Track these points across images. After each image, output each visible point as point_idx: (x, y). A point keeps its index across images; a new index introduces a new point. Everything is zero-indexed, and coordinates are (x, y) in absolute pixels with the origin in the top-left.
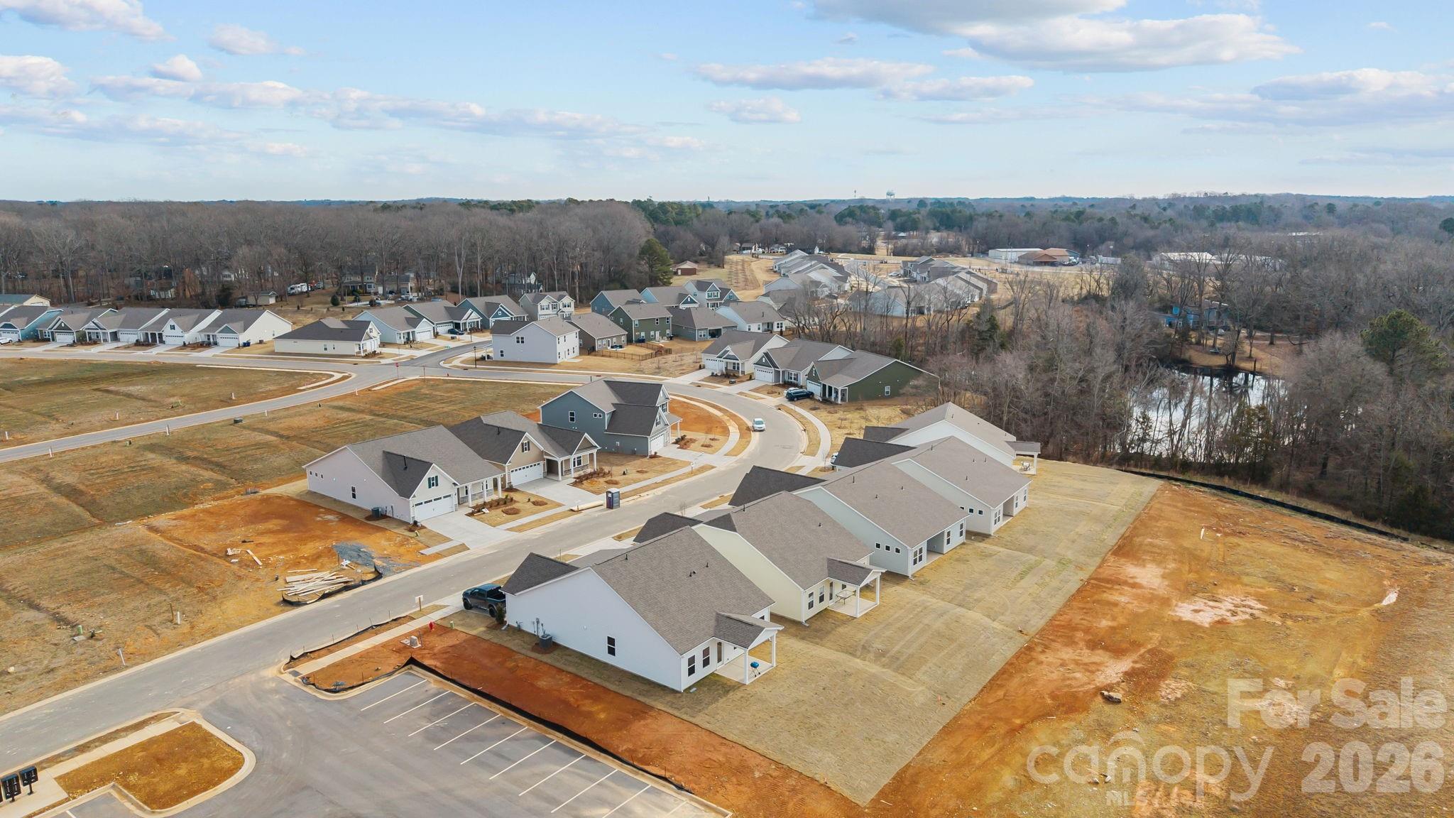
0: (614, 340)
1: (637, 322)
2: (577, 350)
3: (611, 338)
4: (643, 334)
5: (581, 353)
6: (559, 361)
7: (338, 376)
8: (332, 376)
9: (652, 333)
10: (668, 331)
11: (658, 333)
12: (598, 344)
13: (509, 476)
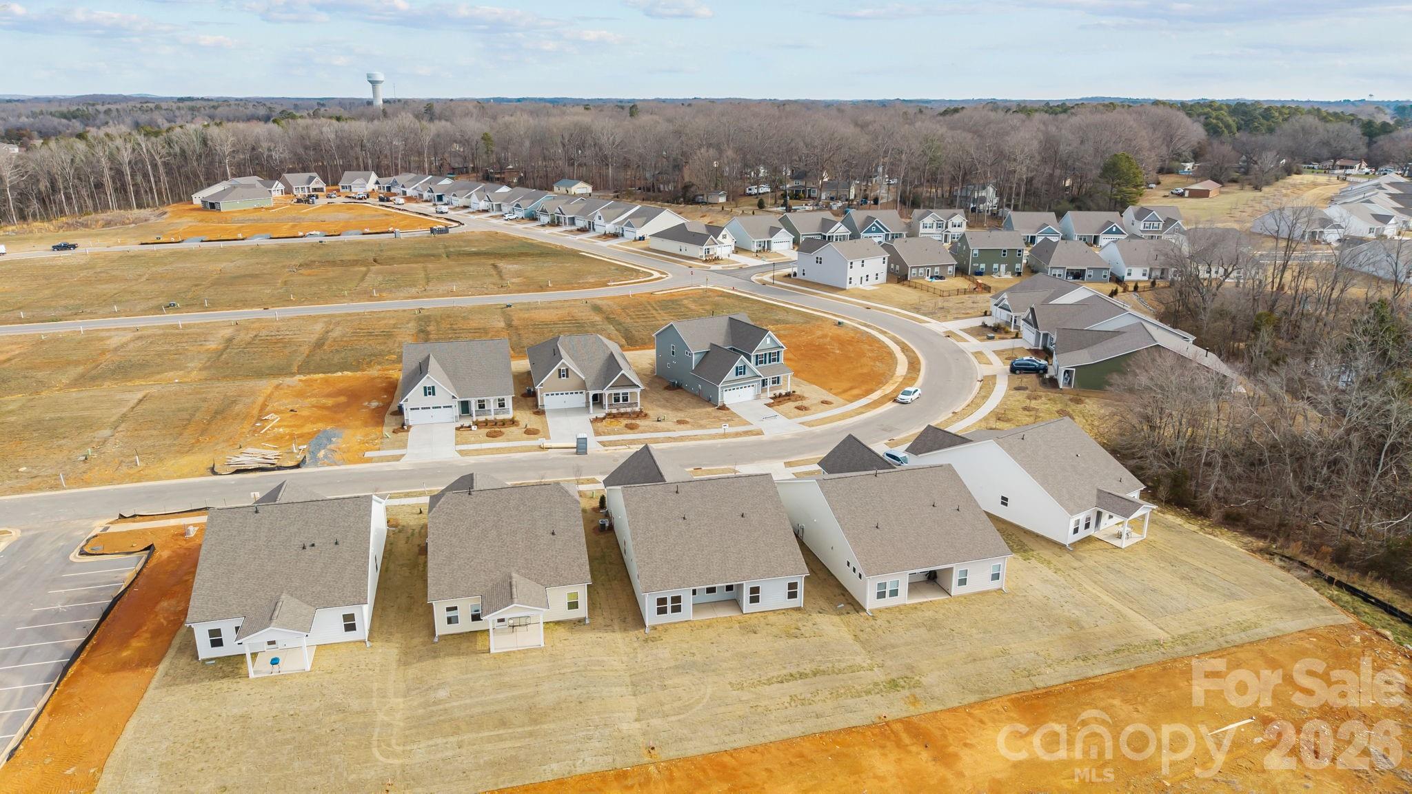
0: (937, 269)
1: (976, 252)
2: (883, 277)
3: (933, 267)
4: (983, 266)
5: (889, 280)
6: (848, 286)
7: (656, 275)
8: (652, 275)
9: (996, 266)
10: (1018, 266)
11: (1003, 267)
12: (912, 273)
13: (542, 398)
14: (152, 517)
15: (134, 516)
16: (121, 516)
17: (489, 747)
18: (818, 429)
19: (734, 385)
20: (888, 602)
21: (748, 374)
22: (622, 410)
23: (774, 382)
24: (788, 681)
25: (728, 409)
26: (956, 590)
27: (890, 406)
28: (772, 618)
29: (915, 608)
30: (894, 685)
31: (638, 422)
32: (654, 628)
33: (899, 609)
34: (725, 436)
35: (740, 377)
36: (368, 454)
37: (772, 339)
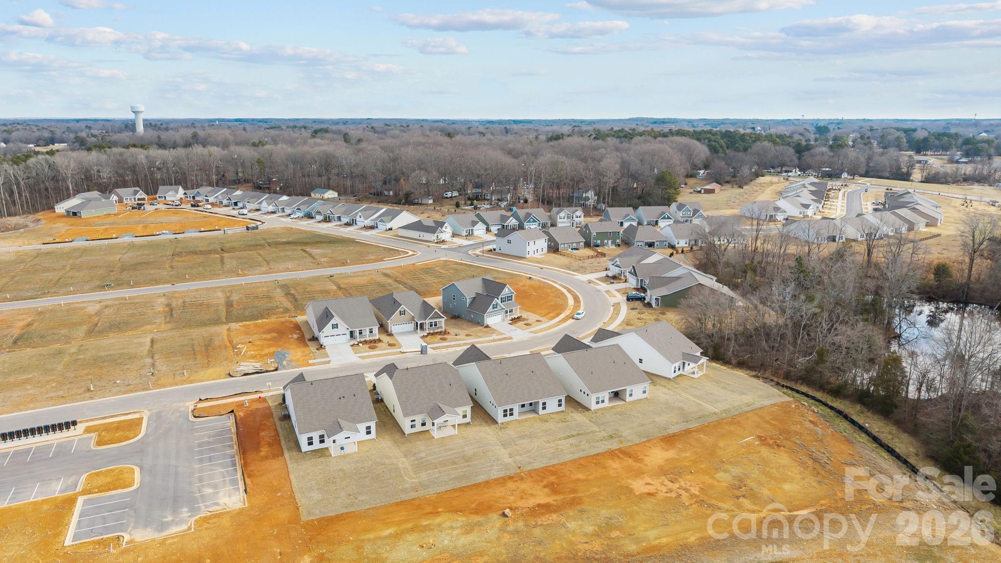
0: (574, 244)
1: (595, 234)
2: (545, 250)
3: (572, 243)
4: (599, 242)
5: (549, 251)
6: (528, 256)
7: (411, 253)
9: (606, 241)
10: (618, 241)
11: (610, 242)
12: (561, 247)
13: (391, 327)
14: (217, 399)
15: (207, 399)
16: (200, 400)
17: (453, 472)
18: (540, 334)
19: (493, 314)
20: (601, 405)
21: (499, 308)
22: (436, 331)
23: (510, 312)
24: (568, 438)
25: (490, 327)
26: (628, 399)
27: (571, 321)
28: (552, 416)
29: (612, 407)
30: (611, 437)
31: (446, 336)
32: (502, 424)
33: (605, 409)
34: (494, 340)
35: (494, 309)
36: (310, 362)
37: (509, 289)
